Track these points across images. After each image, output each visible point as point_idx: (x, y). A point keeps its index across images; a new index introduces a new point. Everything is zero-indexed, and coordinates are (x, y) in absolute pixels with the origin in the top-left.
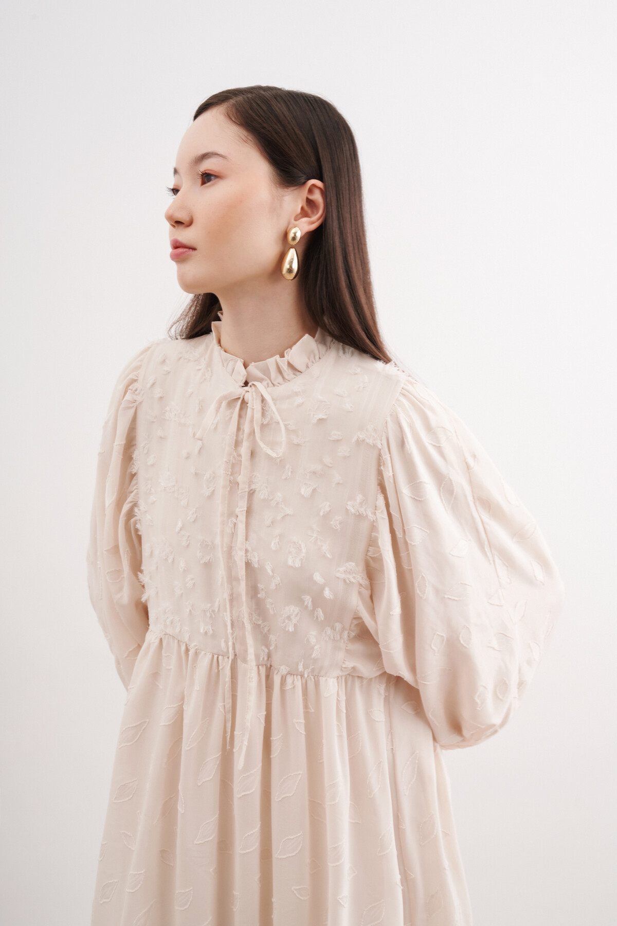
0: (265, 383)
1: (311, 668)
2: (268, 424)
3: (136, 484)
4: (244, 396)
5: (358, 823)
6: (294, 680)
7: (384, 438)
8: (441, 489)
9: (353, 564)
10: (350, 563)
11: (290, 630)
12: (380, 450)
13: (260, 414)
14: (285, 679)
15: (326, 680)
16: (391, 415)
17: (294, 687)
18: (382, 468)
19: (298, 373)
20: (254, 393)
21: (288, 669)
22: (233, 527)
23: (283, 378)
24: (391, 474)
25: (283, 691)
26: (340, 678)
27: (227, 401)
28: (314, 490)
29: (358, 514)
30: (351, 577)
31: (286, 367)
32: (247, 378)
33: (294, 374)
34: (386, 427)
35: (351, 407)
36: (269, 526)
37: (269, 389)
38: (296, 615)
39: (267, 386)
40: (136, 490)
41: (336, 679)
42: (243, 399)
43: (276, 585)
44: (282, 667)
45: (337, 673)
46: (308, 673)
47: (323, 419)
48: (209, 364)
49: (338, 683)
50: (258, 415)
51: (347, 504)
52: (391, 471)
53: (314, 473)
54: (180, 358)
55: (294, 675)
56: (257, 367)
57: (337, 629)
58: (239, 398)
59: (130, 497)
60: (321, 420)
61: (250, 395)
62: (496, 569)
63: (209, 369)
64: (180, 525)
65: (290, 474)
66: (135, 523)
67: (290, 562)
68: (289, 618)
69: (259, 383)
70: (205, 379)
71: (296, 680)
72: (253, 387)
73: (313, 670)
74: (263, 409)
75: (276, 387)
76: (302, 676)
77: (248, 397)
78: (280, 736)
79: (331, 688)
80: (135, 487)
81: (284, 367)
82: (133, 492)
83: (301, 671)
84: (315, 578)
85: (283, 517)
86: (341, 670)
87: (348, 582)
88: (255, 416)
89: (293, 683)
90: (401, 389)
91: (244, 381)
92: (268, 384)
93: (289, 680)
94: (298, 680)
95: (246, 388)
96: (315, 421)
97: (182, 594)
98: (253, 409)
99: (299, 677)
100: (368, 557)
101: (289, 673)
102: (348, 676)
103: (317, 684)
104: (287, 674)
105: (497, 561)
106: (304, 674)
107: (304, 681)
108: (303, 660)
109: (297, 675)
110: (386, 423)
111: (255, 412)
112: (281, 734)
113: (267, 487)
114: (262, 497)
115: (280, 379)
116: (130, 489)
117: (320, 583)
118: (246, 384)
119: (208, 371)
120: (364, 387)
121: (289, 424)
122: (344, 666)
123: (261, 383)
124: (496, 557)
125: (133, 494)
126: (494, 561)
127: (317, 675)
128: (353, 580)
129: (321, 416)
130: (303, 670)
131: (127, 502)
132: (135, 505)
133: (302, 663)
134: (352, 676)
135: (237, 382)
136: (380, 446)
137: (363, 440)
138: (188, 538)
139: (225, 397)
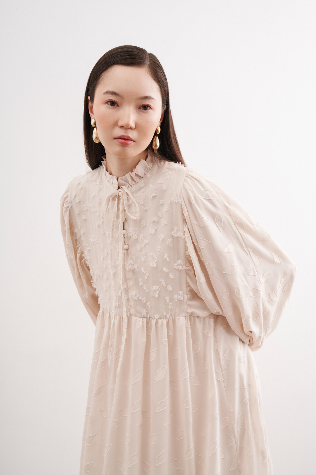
0: (127, 186)
1: (170, 313)
2: (131, 204)
3: (79, 243)
4: (119, 194)
5: (199, 386)
6: (162, 321)
7: (182, 198)
8: (215, 220)
9: (180, 261)
10: (179, 261)
11: (157, 297)
12: (181, 204)
13: (127, 200)
14: (158, 321)
15: (179, 318)
16: (183, 187)
17: (162, 324)
18: (183, 213)
19: (141, 178)
20: (122, 192)
21: (159, 316)
22: (124, 255)
23: (135, 182)
24: (187, 215)
25: (156, 327)
26: (186, 317)
27: (112, 198)
28: (156, 230)
29: (177, 236)
30: (180, 267)
31: (135, 176)
32: (118, 185)
33: (139, 179)
34: (182, 193)
35: (166, 188)
36: (140, 251)
37: (129, 188)
38: (158, 290)
39: (128, 187)
40: (80, 247)
41: (184, 317)
42: (119, 195)
43: (147, 277)
44: (156, 316)
45: (184, 314)
46: (169, 316)
47: (155, 196)
48: (101, 182)
49: (186, 319)
50: (125, 202)
51: (172, 233)
52: (187, 213)
53: (154, 222)
54: (87, 181)
55: (162, 318)
56: (122, 179)
57: (181, 294)
58: (117, 195)
59: (79, 250)
60: (154, 197)
61: (120, 192)
62: (251, 257)
63: (102, 184)
64: (102, 258)
65: (145, 224)
66: (85, 262)
67: (151, 265)
68: (155, 291)
69: (124, 186)
70: (101, 189)
71: (163, 320)
72: (122, 189)
73: (171, 314)
74: (127, 198)
75: (132, 187)
76: (166, 318)
77: (120, 194)
78: (155, 349)
79: (182, 322)
80: (79, 245)
81: (134, 176)
82: (79, 247)
83: (165, 315)
84: (164, 270)
85: (145, 245)
86: (186, 313)
87: (180, 269)
88: (124, 202)
89: (162, 322)
90: (185, 174)
91: (118, 187)
92: (128, 186)
93: (160, 321)
94: (164, 320)
95: (119, 190)
96: (151, 197)
97: (107, 290)
98: (123, 199)
99: (165, 319)
100: (187, 256)
101: (160, 318)
102: (191, 316)
103: (174, 321)
104: (158, 319)
105: (251, 253)
106: (167, 317)
107: (167, 320)
108: (165, 310)
109: (163, 318)
110: (182, 191)
111: (124, 200)
112: (156, 348)
113: (136, 233)
114: (134, 238)
115: (134, 183)
116: (78, 246)
117: (167, 272)
118: (119, 188)
119: (101, 185)
120: (170, 177)
121: (140, 202)
122: (187, 311)
123: (125, 186)
124: (250, 251)
125: (79, 249)
126: (250, 254)
127: (174, 316)
128: (182, 269)
129: (154, 195)
130: (166, 314)
131: (78, 253)
132: (82, 253)
133: (165, 311)
134: (194, 316)
135: (115, 188)
136: (180, 202)
137: (173, 202)
138: (106, 264)
139: (110, 196)
